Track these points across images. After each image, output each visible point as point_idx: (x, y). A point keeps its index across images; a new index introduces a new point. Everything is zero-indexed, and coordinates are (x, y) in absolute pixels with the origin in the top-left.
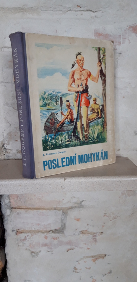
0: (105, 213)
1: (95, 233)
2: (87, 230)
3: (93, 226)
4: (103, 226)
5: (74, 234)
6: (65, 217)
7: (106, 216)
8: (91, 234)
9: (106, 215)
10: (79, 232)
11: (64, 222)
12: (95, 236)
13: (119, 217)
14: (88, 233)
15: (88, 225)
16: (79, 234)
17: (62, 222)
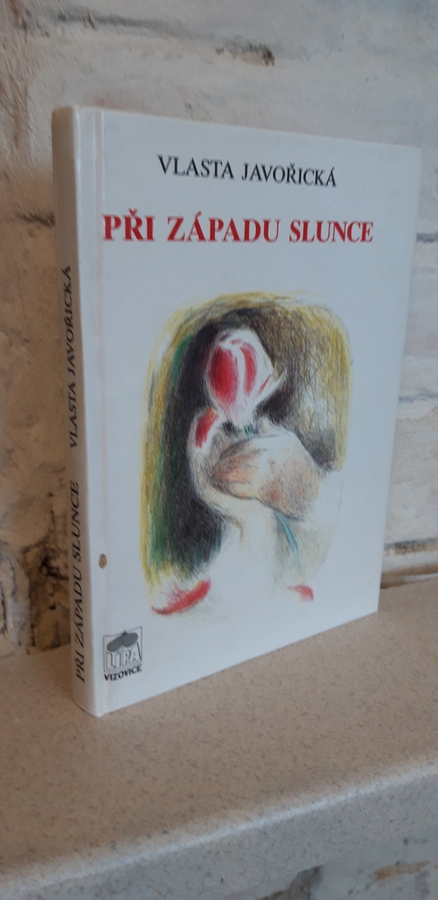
1: (424, 865)
2: (398, 863)
5: (351, 892)
8: (410, 873)
10: (370, 876)
12: (426, 874)
14: (399, 873)
15: (406, 841)
16: (368, 887)
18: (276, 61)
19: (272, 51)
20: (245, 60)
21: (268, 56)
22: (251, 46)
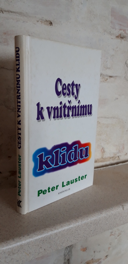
0: (112, 231)
1: (100, 259)
2: (92, 259)
3: (100, 252)
4: (109, 248)
6: (69, 251)
7: (112, 235)
8: (96, 262)
9: (113, 233)
11: (66, 258)
12: (100, 262)
13: (123, 231)
14: (93, 262)
15: (94, 252)
17: (65, 259)
18: (53, 25)
19: (52, 22)
20: (45, 24)
21: (51, 23)
22: (46, 20)
